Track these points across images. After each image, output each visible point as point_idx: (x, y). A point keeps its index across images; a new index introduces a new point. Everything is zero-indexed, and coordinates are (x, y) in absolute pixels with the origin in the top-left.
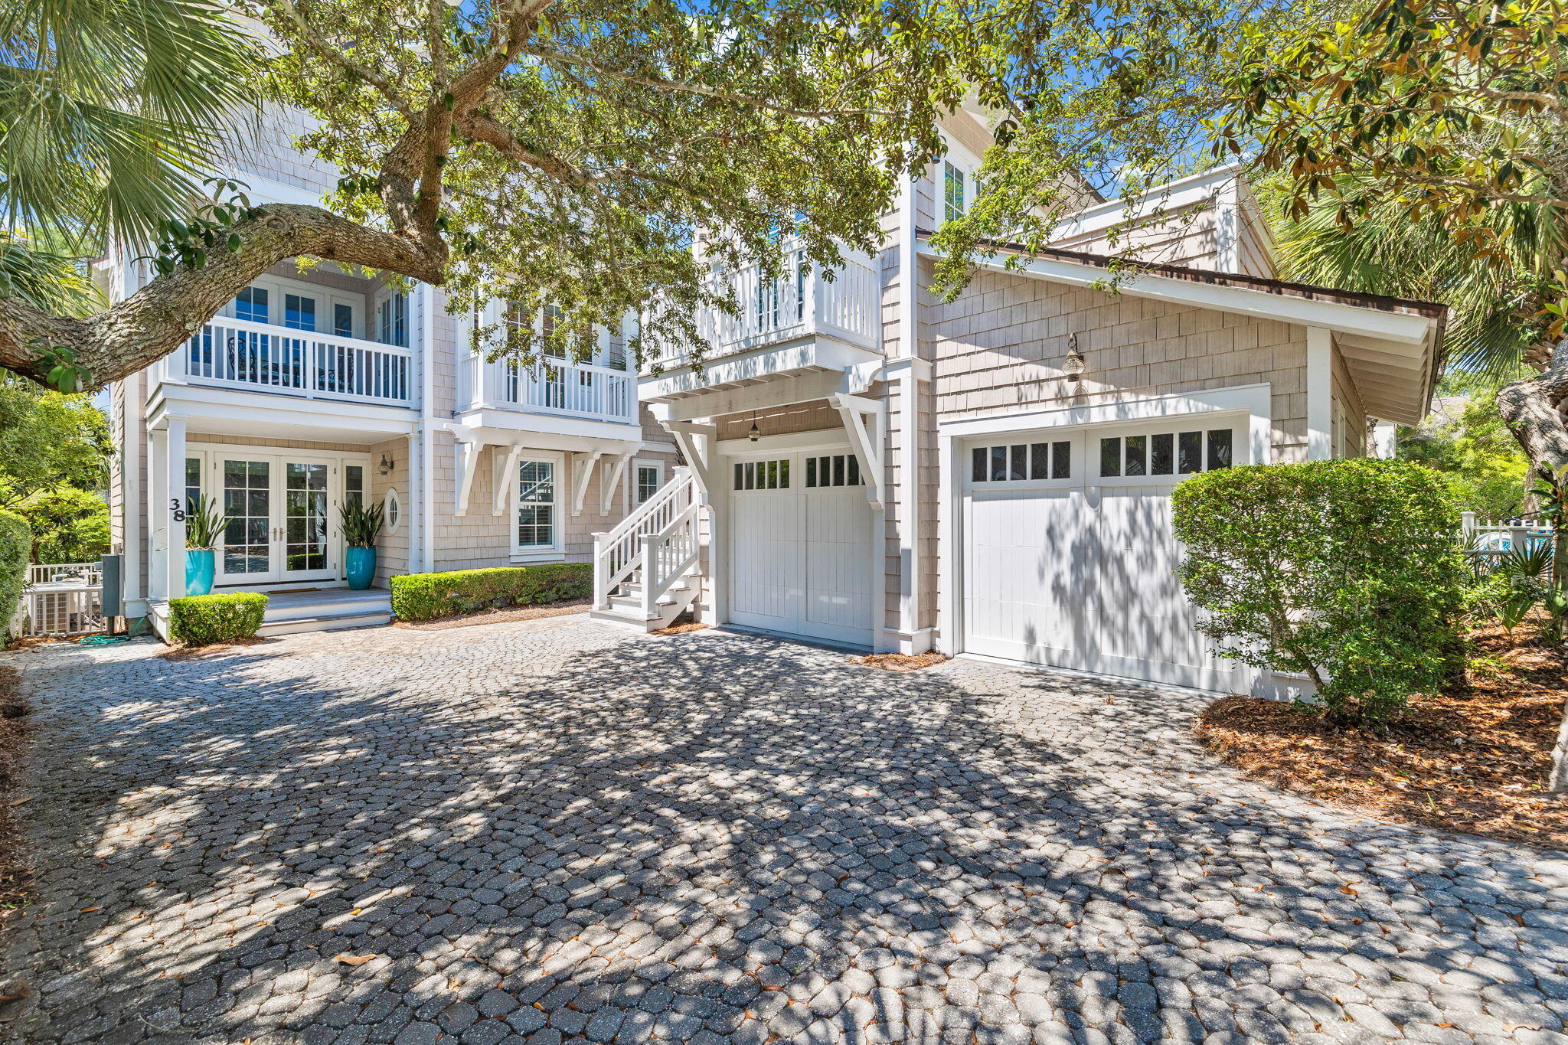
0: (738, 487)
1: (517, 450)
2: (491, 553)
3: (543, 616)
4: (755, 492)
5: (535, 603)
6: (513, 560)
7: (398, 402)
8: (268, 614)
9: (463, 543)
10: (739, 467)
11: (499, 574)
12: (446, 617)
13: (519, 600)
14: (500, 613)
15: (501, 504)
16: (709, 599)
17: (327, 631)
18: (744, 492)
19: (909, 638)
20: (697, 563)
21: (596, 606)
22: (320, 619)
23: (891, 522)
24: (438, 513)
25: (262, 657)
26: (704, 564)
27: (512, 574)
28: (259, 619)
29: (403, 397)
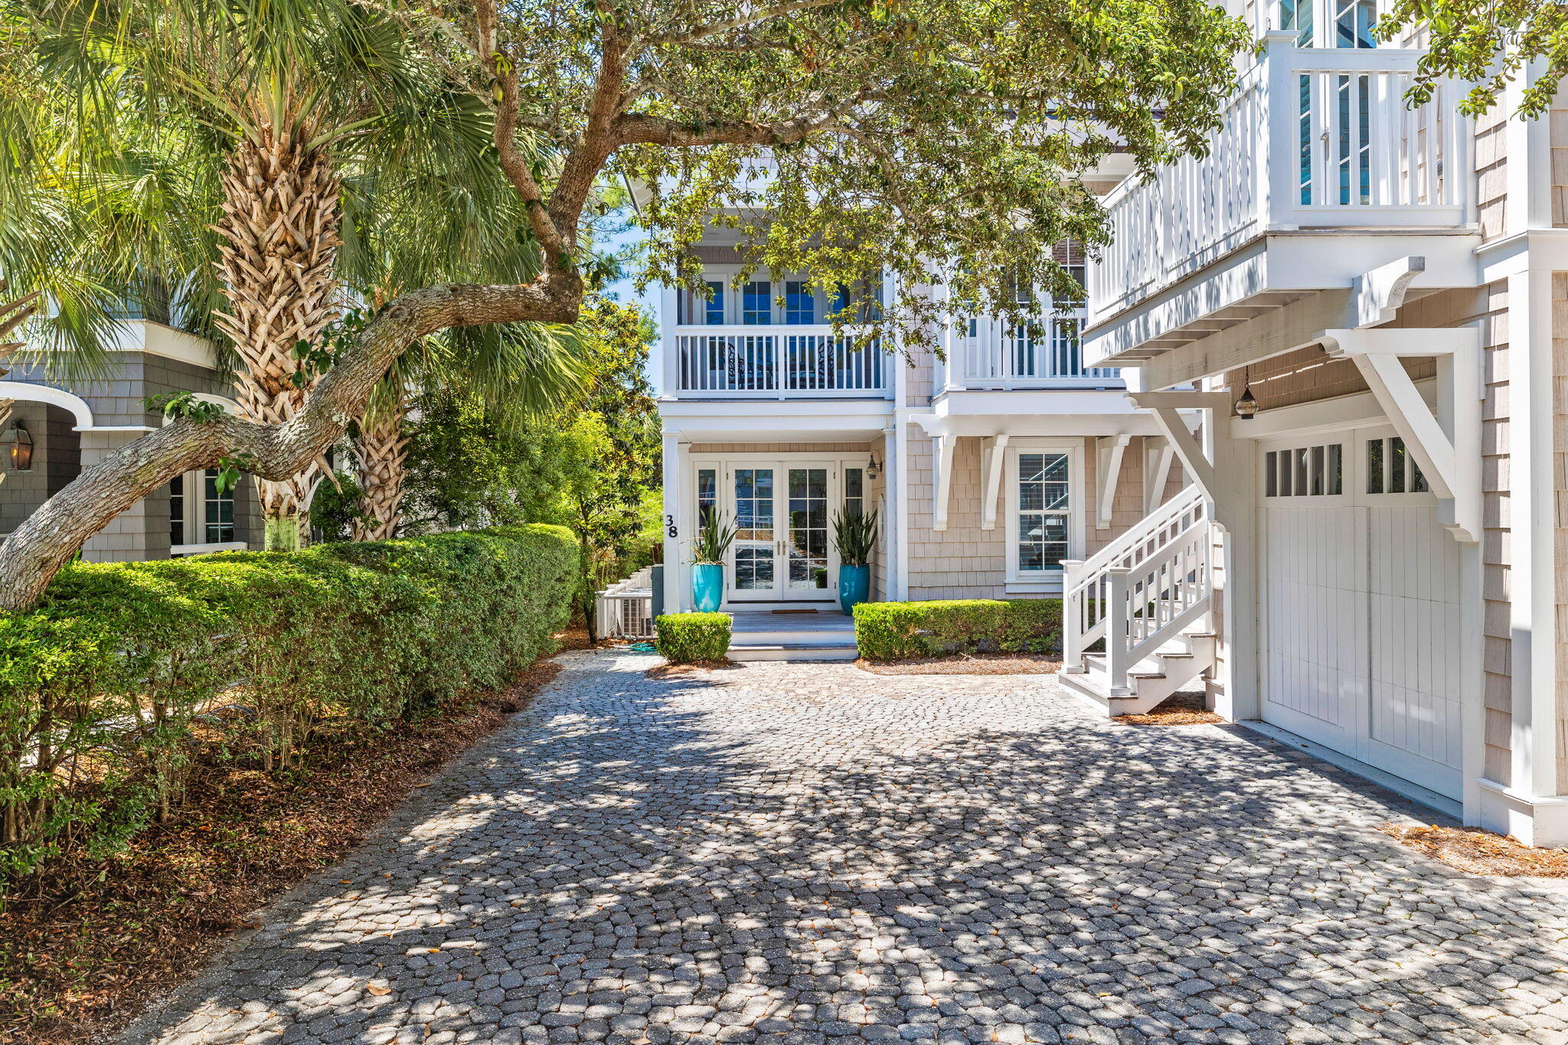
0: (1271, 493)
1: (1002, 441)
2: (981, 579)
3: (1025, 671)
4: (1293, 499)
5: (1022, 653)
6: (1009, 589)
7: (873, 392)
8: (735, 637)
9: (944, 565)
10: (1272, 456)
11: (975, 609)
12: (912, 659)
13: (1004, 646)
14: (973, 660)
15: (990, 513)
16: (1224, 677)
17: (790, 662)
18: (1279, 500)
19: (1528, 809)
20: (1208, 614)
21: (1066, 665)
22: (787, 647)
23: (1495, 568)
24: (912, 527)
25: (707, 684)
26: (1217, 617)
27: (992, 608)
28: (724, 643)
29: (877, 386)
